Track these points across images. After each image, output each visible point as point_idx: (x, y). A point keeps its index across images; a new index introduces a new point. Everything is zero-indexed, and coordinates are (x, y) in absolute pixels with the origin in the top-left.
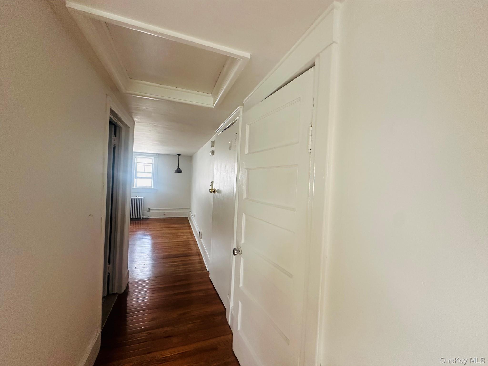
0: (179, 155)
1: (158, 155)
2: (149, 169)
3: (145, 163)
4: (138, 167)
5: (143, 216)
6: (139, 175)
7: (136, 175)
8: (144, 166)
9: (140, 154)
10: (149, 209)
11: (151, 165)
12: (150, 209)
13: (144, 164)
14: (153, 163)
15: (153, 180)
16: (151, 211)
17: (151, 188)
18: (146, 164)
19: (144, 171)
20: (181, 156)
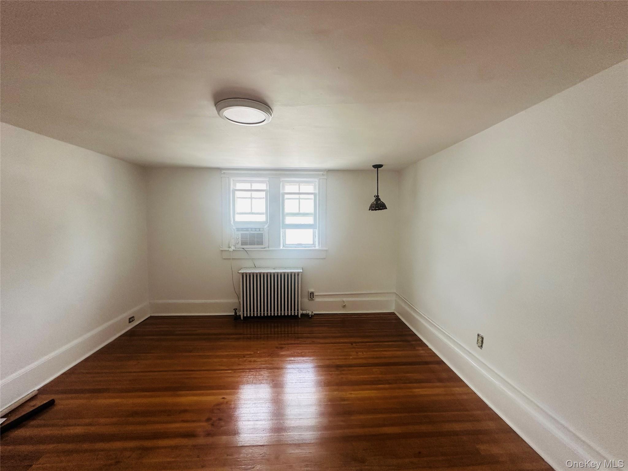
0: (378, 166)
1: (325, 173)
2: (308, 206)
3: (299, 194)
4: (287, 202)
5: (302, 312)
6: (289, 220)
7: (283, 221)
8: (298, 200)
9: (288, 173)
10: (312, 295)
11: (312, 196)
12: (315, 294)
13: (296, 196)
14: (317, 192)
15: (317, 231)
16: (317, 299)
17: (314, 248)
18: (302, 196)
19: (297, 211)
20: (382, 168)
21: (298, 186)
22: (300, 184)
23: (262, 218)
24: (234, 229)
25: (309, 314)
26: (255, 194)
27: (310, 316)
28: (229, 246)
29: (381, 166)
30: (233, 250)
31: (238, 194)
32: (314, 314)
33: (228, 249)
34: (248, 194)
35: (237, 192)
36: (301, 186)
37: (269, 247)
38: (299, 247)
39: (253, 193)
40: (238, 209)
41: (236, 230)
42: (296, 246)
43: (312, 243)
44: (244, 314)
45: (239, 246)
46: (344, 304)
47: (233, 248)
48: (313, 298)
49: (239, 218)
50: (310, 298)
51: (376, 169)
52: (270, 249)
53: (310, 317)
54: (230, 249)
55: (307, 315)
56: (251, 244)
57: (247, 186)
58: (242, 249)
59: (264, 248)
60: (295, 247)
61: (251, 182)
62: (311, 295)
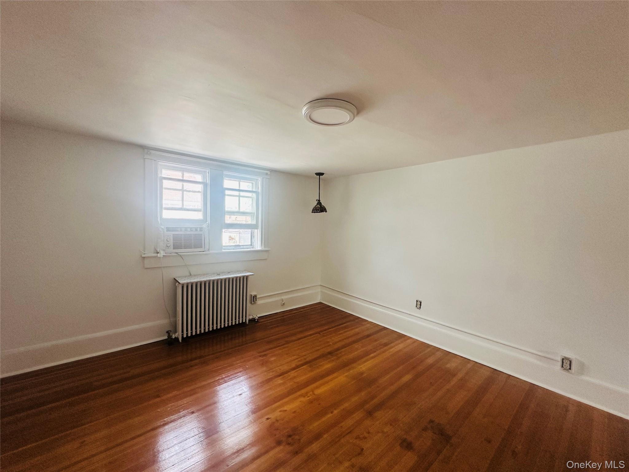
0: (320, 174)
1: (269, 172)
3: (239, 190)
4: (227, 199)
5: (249, 317)
7: (223, 220)
8: (238, 198)
9: (230, 166)
11: (255, 195)
12: (258, 297)
13: (237, 193)
14: (260, 191)
16: (259, 302)
17: (252, 249)
18: (242, 194)
19: (237, 210)
20: (323, 176)
21: (238, 182)
22: (241, 180)
23: (199, 216)
24: (162, 228)
25: (256, 318)
26: (187, 186)
27: (256, 320)
28: (157, 251)
29: (322, 174)
30: (163, 256)
31: (166, 183)
32: (258, 317)
33: (155, 255)
34: (179, 185)
35: (165, 182)
36: (241, 183)
37: (209, 250)
38: (236, 249)
39: (185, 184)
40: (166, 203)
41: (165, 230)
42: (235, 248)
43: (250, 244)
44: (183, 335)
45: (171, 250)
46: (283, 302)
47: (162, 254)
48: (256, 301)
49: (167, 215)
50: (253, 301)
51: (318, 176)
52: (211, 252)
53: (256, 322)
54: (159, 254)
55: (252, 321)
56: (186, 247)
57: (178, 175)
58: (175, 254)
59: (204, 251)
60: (233, 249)
61: (183, 170)
62: (254, 298)
